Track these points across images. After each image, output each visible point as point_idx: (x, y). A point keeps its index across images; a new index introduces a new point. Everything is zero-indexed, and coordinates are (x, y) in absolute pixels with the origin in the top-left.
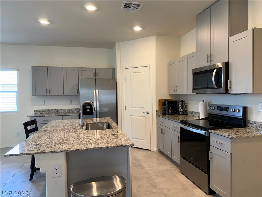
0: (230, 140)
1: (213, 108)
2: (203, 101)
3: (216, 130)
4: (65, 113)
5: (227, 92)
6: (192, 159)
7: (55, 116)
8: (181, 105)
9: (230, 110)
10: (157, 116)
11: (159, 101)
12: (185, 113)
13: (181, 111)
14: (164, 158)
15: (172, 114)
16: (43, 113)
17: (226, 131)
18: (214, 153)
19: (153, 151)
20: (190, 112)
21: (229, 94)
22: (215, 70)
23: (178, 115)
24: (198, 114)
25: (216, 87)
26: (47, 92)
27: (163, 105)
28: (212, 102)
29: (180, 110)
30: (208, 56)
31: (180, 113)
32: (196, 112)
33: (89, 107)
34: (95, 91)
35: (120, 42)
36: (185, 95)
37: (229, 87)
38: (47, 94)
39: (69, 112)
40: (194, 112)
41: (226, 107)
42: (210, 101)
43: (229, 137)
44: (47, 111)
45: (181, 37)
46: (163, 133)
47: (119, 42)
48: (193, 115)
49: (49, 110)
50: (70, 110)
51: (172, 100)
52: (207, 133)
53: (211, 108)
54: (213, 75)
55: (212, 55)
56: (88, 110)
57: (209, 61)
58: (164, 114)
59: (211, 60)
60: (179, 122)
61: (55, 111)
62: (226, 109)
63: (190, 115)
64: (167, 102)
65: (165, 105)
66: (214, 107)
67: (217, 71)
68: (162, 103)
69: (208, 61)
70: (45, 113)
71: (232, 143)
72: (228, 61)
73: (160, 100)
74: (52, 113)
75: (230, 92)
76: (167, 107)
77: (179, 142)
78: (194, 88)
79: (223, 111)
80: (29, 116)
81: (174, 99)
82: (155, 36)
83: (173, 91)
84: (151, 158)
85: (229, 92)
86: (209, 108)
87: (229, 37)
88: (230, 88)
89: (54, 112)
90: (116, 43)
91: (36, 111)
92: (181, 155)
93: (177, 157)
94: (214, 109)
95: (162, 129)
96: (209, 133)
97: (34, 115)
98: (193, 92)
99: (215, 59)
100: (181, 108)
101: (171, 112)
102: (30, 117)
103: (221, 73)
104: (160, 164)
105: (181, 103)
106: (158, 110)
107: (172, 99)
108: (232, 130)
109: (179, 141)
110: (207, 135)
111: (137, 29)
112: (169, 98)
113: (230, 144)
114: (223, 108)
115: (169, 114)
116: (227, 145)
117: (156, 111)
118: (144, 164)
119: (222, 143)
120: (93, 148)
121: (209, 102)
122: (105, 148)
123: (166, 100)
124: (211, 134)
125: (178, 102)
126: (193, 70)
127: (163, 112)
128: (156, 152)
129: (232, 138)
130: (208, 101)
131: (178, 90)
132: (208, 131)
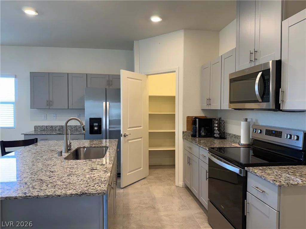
0: (276, 189)
1: (259, 131)
2: (246, 120)
3: (258, 167)
4: (72, 131)
5: (278, 108)
6: (222, 207)
7: (55, 134)
8: (216, 125)
9: (284, 135)
10: (183, 139)
11: (187, 119)
12: (223, 136)
13: (217, 133)
14: (191, 198)
15: (205, 137)
16: (44, 130)
17: (274, 170)
18: (252, 204)
19: (178, 186)
20: (230, 134)
21: (281, 110)
22: (260, 74)
23: (212, 139)
24: (238, 137)
25: (260, 100)
26: (48, 104)
27: (192, 124)
28: (259, 121)
29: (215, 132)
30: (250, 53)
31: (215, 135)
32: (238, 136)
33: (97, 124)
34: (104, 103)
35: (140, 41)
36: (221, 111)
37: (281, 101)
38: (48, 106)
39: (77, 129)
40: (234, 135)
41: (277, 131)
42: (257, 120)
43: (274, 183)
44: (49, 127)
45: (220, 31)
46: (189, 163)
47: (138, 40)
48: (233, 139)
49: (52, 127)
50: (78, 128)
51: (205, 118)
52: (243, 171)
53: (256, 132)
54: (256, 82)
55: (256, 52)
56: (96, 128)
57: (252, 61)
58: (194, 136)
59: (255, 59)
60: (208, 149)
61: (59, 127)
62: (278, 134)
63: (229, 138)
64: (197, 120)
65: (196, 125)
66: (261, 130)
67: (262, 75)
68: (191, 122)
69: (250, 61)
70: (47, 130)
71: (279, 194)
72: (280, 59)
73: (188, 117)
74: (56, 130)
75: (283, 108)
76: (197, 126)
77: (208, 179)
78: (231, 101)
79: (273, 136)
80: (23, 134)
81: (209, 116)
82: (183, 30)
83: (206, 105)
84: (172, 196)
85: (281, 109)
86: (253, 131)
87: (282, 20)
88: (283, 101)
89: (58, 129)
90: (134, 41)
91: (36, 127)
92: (209, 198)
93: (205, 200)
94: (260, 133)
95: (188, 158)
96: (246, 171)
97: (33, 133)
98: (229, 108)
99: (260, 57)
100: (217, 128)
101: (203, 134)
102: (25, 135)
103: (268, 78)
104: (182, 206)
105: (217, 122)
106: (186, 130)
107: (206, 116)
108: (285, 168)
109: (208, 177)
110: (242, 175)
111: (156, 19)
112: (201, 114)
113: (276, 195)
114: (274, 132)
115: (200, 136)
116: (272, 197)
117: (183, 132)
118: (159, 206)
119: (265, 191)
120: (35, 196)
121: (254, 123)
122: (56, 196)
123: (196, 118)
124: (249, 174)
125: (213, 120)
126: (230, 75)
127: (192, 133)
128: (182, 187)
129: (280, 186)
130: (254, 121)
131: (212, 104)
132: (244, 169)
